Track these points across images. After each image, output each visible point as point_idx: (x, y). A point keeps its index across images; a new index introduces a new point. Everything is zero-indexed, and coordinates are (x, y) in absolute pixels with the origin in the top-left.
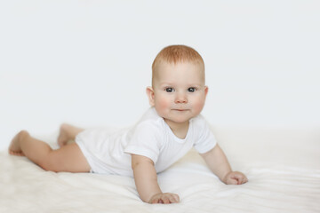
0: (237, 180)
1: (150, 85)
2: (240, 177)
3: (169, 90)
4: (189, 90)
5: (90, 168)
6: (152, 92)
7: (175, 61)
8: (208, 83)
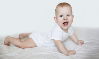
0: (81, 43)
1: (55, 16)
2: (82, 42)
3: (61, 16)
4: (68, 15)
5: (36, 45)
6: (56, 18)
7: (62, 7)
8: (73, 14)
